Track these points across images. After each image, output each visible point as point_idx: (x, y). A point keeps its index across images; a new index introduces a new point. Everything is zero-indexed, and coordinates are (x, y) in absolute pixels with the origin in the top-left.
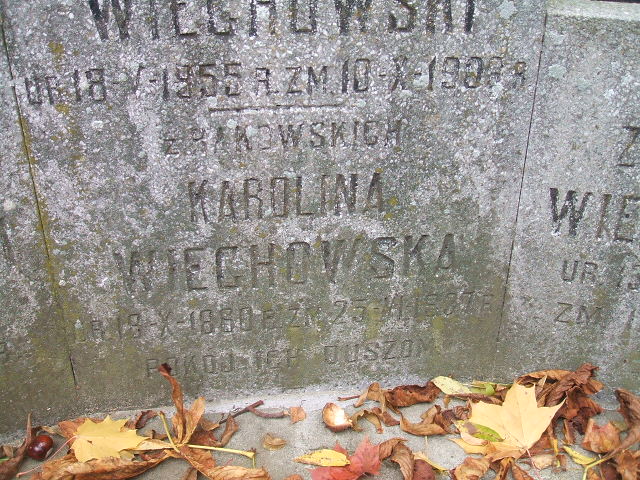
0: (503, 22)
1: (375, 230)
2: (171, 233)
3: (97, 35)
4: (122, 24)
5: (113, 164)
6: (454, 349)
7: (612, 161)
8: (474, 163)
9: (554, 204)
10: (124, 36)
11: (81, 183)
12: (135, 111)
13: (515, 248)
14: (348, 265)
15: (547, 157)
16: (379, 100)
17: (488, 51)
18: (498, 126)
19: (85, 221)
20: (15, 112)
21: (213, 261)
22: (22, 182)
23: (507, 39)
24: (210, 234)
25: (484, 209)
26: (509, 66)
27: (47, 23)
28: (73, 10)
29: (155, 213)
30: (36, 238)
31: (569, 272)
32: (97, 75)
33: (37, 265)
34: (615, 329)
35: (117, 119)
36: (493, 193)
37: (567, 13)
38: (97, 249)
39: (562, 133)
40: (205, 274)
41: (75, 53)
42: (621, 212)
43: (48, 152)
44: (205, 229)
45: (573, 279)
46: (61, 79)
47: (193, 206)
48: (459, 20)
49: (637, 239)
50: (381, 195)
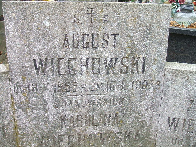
0: (153, 70)
1: (116, 130)
2: (55, 131)
3: (36, 74)
4: (43, 71)
5: (38, 110)
7: (186, 109)
8: (145, 110)
9: (169, 122)
10: (44, 74)
11: (28, 116)
12: (46, 96)
13: (158, 135)
14: (107, 140)
15: (167, 108)
16: (117, 93)
17: (149, 78)
18: (152, 100)
19: (29, 127)
20: (10, 95)
21: (67, 139)
22: (11, 116)
23: (154, 75)
24: (66, 131)
25: (148, 123)
26: (155, 83)
27: (22, 71)
28: (30, 67)
29: (50, 125)
30: (13, 132)
31: (174, 142)
32: (35, 85)
33: (13, 140)
35: (40, 98)
36: (151, 118)
37: (171, 68)
38: (32, 135)
39: (171, 101)
40: (64, 143)
41: (29, 79)
42: (189, 124)
43: (19, 107)
44: (65, 130)
45: (175, 144)
46: (24, 86)
47: (61, 123)
48: (141, 70)
49: (194, 132)
50: (118, 119)
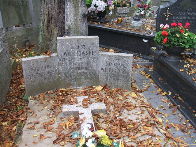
0: (95, 54)
1: (86, 71)
3: (64, 56)
5: (65, 66)
6: (94, 83)
7: (105, 65)
8: (94, 65)
9: (101, 69)
10: (66, 56)
11: (62, 67)
12: (67, 61)
13: (99, 73)
14: (84, 74)
15: (100, 65)
16: (86, 60)
17: (94, 57)
18: (96, 63)
19: (62, 70)
20: (58, 61)
22: (58, 67)
23: (96, 56)
24: (72, 72)
25: (95, 69)
26: (96, 58)
27: (61, 55)
28: (63, 54)
29: (68, 70)
30: (58, 72)
32: (64, 59)
33: (58, 74)
34: (108, 80)
35: (65, 62)
36: (96, 68)
38: (63, 73)
39: (101, 63)
40: (72, 75)
42: (107, 70)
43: (60, 65)
45: (104, 76)
46: (61, 59)
47: (71, 69)
48: (92, 55)
50: (86, 68)
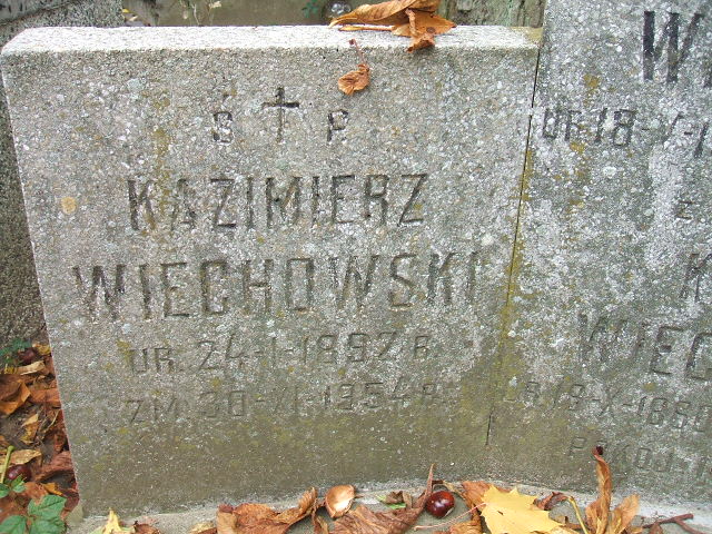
2: (652, 304)
3: (641, 74)
4: (674, 65)
5: (613, 217)
10: (672, 78)
11: (570, 231)
12: (657, 165)
19: (560, 273)
20: (524, 143)
21: (689, 346)
22: (508, 219)
24: (696, 315)
27: (590, 53)
28: (623, 44)
29: (642, 279)
30: (502, 280)
32: (627, 118)
33: (493, 309)
35: (634, 169)
38: (564, 306)
41: (611, 90)
43: (546, 192)
44: (692, 308)
46: (585, 116)
47: (687, 279)
